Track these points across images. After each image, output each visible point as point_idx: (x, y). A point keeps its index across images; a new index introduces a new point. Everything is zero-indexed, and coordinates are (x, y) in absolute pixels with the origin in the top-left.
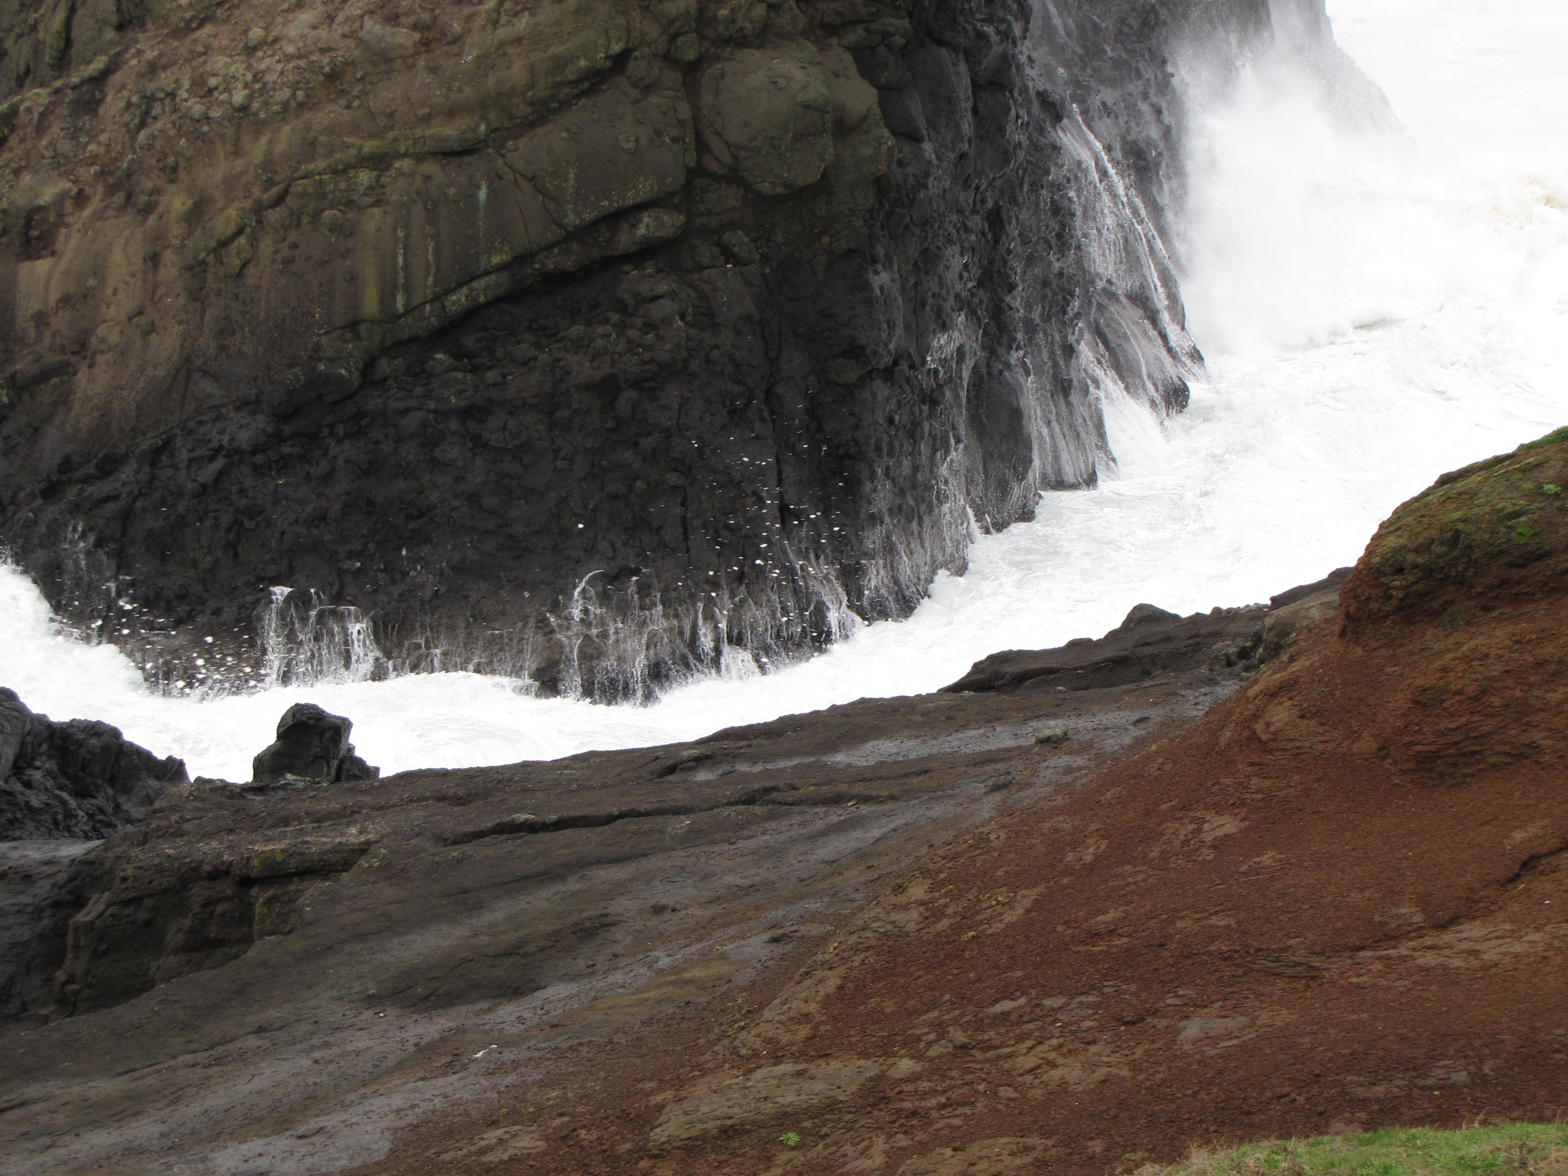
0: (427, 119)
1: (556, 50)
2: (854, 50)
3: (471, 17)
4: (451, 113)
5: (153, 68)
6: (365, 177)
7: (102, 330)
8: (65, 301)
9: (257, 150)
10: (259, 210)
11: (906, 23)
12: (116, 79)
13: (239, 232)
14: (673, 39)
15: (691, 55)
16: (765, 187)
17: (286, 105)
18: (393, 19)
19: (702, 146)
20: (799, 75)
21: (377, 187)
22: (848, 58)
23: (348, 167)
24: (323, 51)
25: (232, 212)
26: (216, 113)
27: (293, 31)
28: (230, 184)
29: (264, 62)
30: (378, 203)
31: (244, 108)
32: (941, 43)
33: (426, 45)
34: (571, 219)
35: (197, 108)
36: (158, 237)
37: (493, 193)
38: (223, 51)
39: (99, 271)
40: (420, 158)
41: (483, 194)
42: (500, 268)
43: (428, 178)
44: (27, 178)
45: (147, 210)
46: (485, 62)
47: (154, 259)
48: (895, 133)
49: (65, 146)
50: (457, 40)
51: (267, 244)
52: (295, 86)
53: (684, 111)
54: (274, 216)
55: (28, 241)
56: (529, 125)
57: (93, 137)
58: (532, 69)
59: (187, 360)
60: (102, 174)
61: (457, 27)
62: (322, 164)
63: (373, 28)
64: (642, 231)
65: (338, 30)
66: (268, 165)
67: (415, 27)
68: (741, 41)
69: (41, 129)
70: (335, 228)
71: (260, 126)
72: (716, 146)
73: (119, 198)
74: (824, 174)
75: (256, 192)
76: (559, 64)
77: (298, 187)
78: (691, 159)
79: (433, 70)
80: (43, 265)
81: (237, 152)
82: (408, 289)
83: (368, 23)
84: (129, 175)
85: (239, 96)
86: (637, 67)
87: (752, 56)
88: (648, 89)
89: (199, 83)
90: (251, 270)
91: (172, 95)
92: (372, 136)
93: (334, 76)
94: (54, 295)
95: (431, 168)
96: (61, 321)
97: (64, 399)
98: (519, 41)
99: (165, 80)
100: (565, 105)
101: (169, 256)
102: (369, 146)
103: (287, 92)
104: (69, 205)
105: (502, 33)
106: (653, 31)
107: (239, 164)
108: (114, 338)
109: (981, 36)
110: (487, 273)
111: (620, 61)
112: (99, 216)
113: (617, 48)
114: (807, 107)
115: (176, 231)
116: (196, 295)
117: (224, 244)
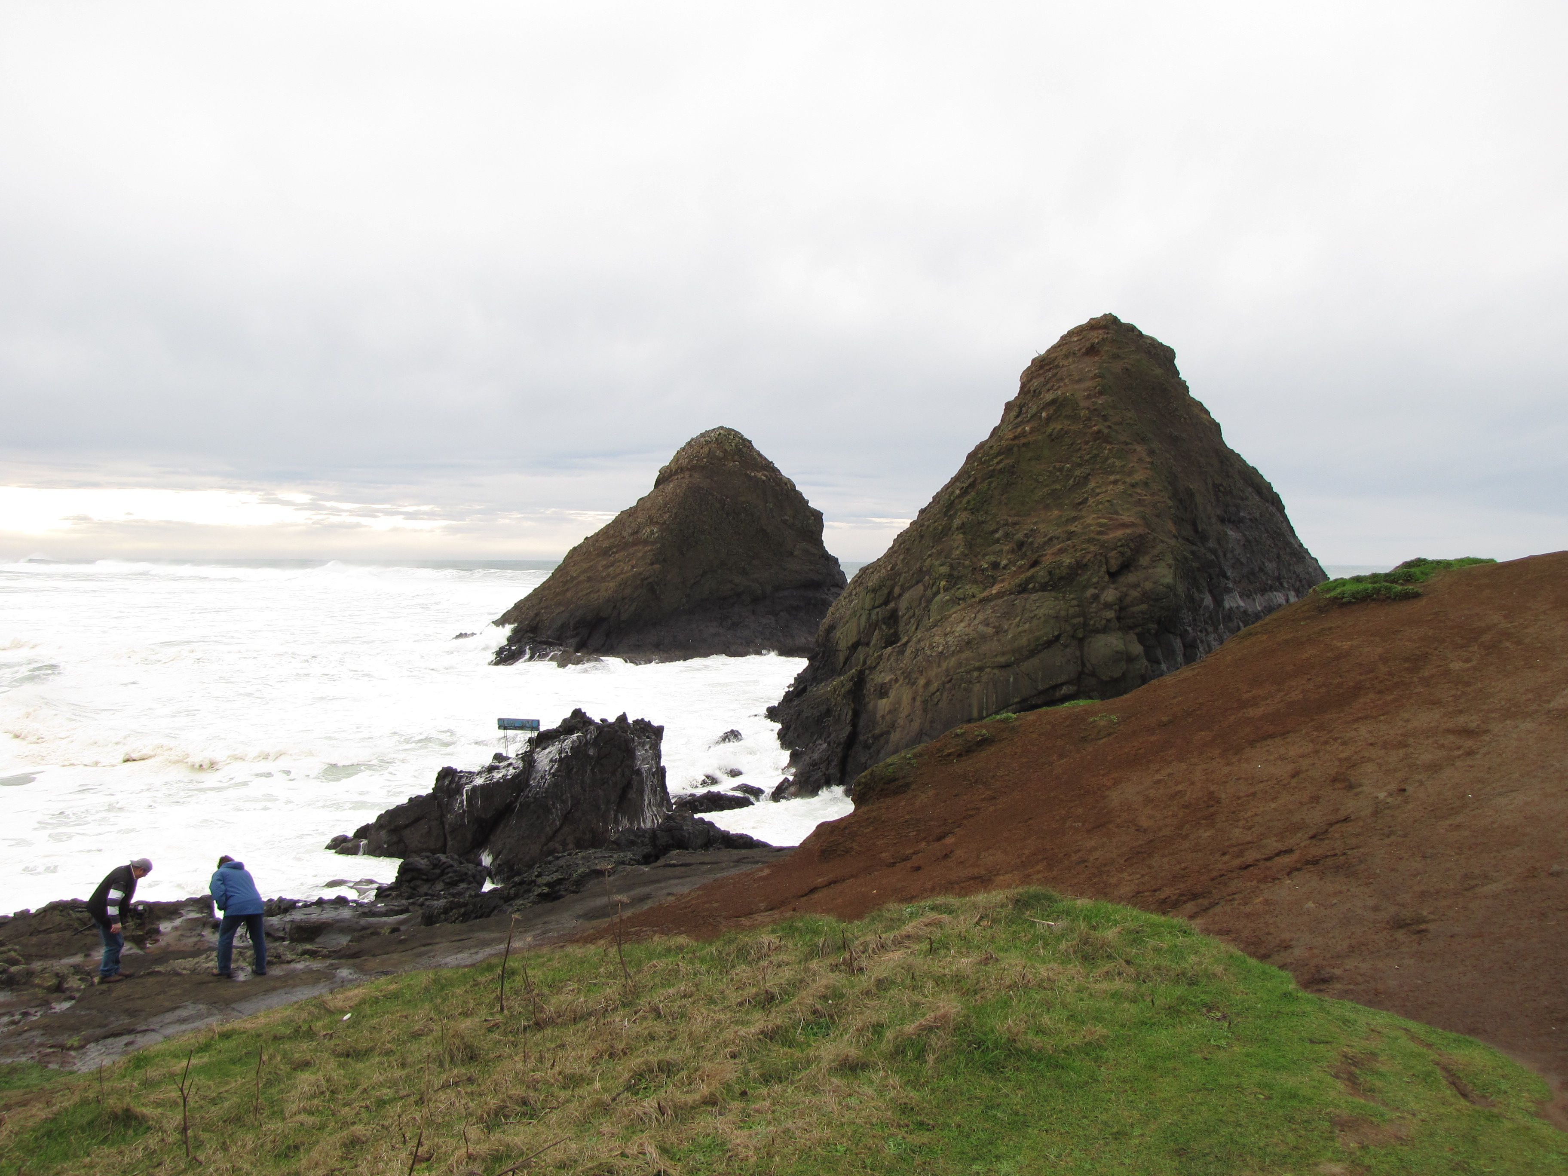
0: (996, 656)
1: (1037, 634)
2: (1137, 634)
3: (1011, 624)
4: (1003, 654)
5: (919, 641)
6: (975, 674)
7: (899, 721)
8: (890, 712)
9: (944, 665)
10: (944, 684)
11: (1155, 626)
12: (910, 644)
13: (938, 690)
14: (1075, 631)
15: (1080, 636)
16: (1104, 678)
17: (953, 652)
18: (988, 625)
19: (1083, 665)
20: (1115, 642)
21: (979, 677)
22: (1135, 637)
23: (971, 670)
24: (966, 635)
25: (936, 685)
26: (934, 654)
27: (958, 629)
28: (937, 676)
29: (950, 639)
30: (979, 682)
31: (942, 653)
32: (1170, 632)
33: (997, 633)
34: (1040, 688)
35: (929, 652)
36: (916, 692)
37: (1014, 679)
38: (938, 635)
39: (899, 703)
40: (993, 668)
41: (1011, 679)
42: (1017, 703)
43: (995, 674)
44: (883, 674)
45: (914, 684)
46: (1014, 638)
47: (914, 699)
48: (1149, 660)
49: (894, 664)
50: (1006, 631)
51: (945, 694)
52: (957, 646)
53: (1078, 653)
54: (948, 686)
55: (881, 693)
56: (1028, 658)
57: (902, 662)
58: (1029, 640)
59: (921, 730)
60: (903, 673)
61: (1006, 627)
62: (963, 670)
63: (981, 628)
64: (1063, 692)
65: (971, 628)
66: (947, 670)
67: (994, 627)
68: (1097, 631)
69: (888, 660)
70: (965, 689)
71: (946, 658)
72: (1088, 665)
73: (907, 680)
74: (1123, 674)
75: (943, 679)
76: (1037, 639)
77: (955, 677)
78: (1080, 669)
79: (999, 640)
80: (884, 701)
81: (939, 666)
82: (987, 709)
83: (980, 626)
84: (910, 673)
85: (940, 649)
86: (1063, 640)
87: (1101, 636)
88: (1066, 646)
89: (931, 645)
90: (940, 703)
91: (923, 649)
92: (979, 661)
93: (969, 643)
94: (887, 710)
95: (996, 671)
96: (888, 718)
97: (887, 742)
98: (1025, 631)
99: (922, 644)
100: (1040, 652)
101: (919, 699)
102: (977, 664)
103: (954, 648)
104: (893, 682)
105: (1020, 629)
106: (1069, 628)
107: (939, 670)
108: (902, 723)
109: (1186, 631)
110: (1012, 704)
111: (1057, 638)
112: (901, 686)
113: (1056, 633)
114: (1117, 652)
115: (921, 690)
116: (925, 710)
117: (933, 694)
